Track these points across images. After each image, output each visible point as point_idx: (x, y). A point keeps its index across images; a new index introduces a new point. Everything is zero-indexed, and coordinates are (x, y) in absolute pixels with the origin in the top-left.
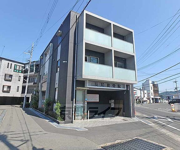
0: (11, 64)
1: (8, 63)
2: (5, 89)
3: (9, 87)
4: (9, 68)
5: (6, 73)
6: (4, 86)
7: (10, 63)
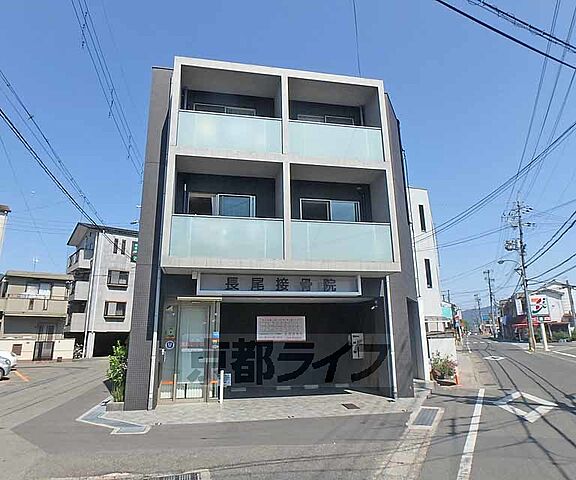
0: (124, 242)
1: (116, 240)
2: (112, 311)
3: (121, 306)
4: (119, 252)
5: (112, 266)
6: (107, 303)
7: (121, 238)
